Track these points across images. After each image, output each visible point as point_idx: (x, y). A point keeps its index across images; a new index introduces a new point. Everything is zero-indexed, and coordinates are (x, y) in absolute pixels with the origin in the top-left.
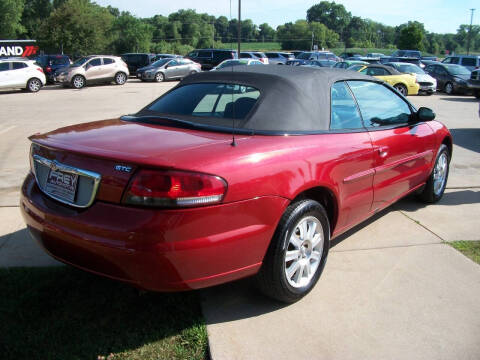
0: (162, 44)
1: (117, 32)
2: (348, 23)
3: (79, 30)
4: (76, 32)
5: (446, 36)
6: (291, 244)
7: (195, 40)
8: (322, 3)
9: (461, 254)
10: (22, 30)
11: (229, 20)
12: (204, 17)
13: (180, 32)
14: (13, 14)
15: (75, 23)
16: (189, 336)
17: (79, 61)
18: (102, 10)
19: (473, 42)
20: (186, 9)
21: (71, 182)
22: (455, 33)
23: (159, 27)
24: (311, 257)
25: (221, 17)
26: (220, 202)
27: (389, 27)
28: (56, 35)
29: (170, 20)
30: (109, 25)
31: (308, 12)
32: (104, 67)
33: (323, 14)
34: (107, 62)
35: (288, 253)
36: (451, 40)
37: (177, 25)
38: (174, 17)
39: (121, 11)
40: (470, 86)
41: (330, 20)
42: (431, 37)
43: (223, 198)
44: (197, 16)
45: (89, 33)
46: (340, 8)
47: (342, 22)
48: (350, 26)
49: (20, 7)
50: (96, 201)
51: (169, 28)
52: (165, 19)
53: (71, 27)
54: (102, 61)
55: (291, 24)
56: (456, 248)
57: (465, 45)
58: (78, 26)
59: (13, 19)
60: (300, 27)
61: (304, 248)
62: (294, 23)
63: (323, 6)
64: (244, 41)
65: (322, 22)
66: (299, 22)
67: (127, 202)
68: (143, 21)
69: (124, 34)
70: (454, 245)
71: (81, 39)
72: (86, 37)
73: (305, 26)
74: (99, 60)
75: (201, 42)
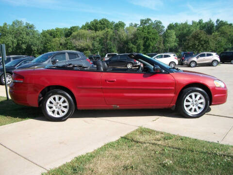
3: (202, 41)
24: (61, 109)
26: (22, 83)
53: (199, 39)
54: (206, 55)
72: (205, 44)
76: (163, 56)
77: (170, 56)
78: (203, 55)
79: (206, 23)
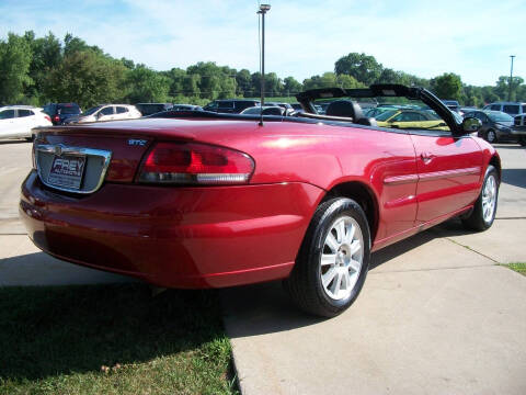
0: (180, 98)
1: (132, 85)
2: (379, 75)
3: (90, 78)
4: (87, 80)
5: (485, 89)
6: (327, 246)
7: (215, 94)
8: (351, 55)
9: (518, 274)
10: (30, 81)
11: (252, 73)
12: (225, 70)
13: (198, 85)
14: (20, 65)
15: (87, 70)
16: (210, 349)
17: (90, 110)
18: (116, 62)
19: (514, 95)
20: (205, 62)
21: (77, 167)
22: (495, 85)
23: (177, 80)
24: (350, 265)
25: (243, 70)
26: (247, 183)
27: (423, 80)
28: (65, 83)
29: (188, 73)
30: (124, 78)
31: (337, 64)
32: (116, 116)
33: (353, 67)
34: (120, 110)
35: (323, 256)
36: (491, 93)
37: (196, 78)
38: (192, 70)
39: (135, 63)
40: (514, 132)
41: (360, 72)
42: (468, 89)
43: (250, 177)
44: (217, 69)
45: (101, 81)
46: (370, 60)
47: (372, 75)
48: (381, 78)
49: (28, 58)
50: (105, 182)
51: (187, 82)
52: (182, 72)
53: (82, 74)
54: (115, 110)
55: (318, 77)
56: (512, 269)
57: (506, 98)
58: (89, 74)
59: (21, 71)
60: (329, 80)
61: (342, 254)
62: (321, 76)
63: (352, 58)
64: (268, 96)
65: (351, 74)
66: (326, 74)
67: (140, 180)
68: (160, 74)
69: (139, 87)
70: (510, 266)
71: (92, 87)
72: (97, 85)
73: (333, 79)
74: (112, 108)
75: (221, 96)
76: (16, 113)
77: (33, 114)
78: (109, 111)
79: (41, 40)
